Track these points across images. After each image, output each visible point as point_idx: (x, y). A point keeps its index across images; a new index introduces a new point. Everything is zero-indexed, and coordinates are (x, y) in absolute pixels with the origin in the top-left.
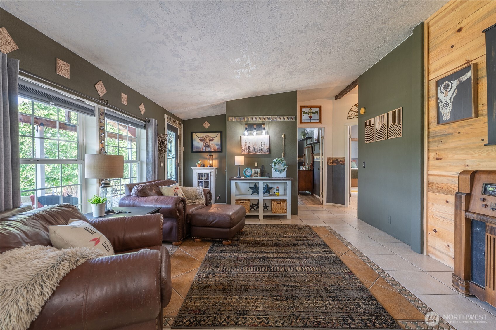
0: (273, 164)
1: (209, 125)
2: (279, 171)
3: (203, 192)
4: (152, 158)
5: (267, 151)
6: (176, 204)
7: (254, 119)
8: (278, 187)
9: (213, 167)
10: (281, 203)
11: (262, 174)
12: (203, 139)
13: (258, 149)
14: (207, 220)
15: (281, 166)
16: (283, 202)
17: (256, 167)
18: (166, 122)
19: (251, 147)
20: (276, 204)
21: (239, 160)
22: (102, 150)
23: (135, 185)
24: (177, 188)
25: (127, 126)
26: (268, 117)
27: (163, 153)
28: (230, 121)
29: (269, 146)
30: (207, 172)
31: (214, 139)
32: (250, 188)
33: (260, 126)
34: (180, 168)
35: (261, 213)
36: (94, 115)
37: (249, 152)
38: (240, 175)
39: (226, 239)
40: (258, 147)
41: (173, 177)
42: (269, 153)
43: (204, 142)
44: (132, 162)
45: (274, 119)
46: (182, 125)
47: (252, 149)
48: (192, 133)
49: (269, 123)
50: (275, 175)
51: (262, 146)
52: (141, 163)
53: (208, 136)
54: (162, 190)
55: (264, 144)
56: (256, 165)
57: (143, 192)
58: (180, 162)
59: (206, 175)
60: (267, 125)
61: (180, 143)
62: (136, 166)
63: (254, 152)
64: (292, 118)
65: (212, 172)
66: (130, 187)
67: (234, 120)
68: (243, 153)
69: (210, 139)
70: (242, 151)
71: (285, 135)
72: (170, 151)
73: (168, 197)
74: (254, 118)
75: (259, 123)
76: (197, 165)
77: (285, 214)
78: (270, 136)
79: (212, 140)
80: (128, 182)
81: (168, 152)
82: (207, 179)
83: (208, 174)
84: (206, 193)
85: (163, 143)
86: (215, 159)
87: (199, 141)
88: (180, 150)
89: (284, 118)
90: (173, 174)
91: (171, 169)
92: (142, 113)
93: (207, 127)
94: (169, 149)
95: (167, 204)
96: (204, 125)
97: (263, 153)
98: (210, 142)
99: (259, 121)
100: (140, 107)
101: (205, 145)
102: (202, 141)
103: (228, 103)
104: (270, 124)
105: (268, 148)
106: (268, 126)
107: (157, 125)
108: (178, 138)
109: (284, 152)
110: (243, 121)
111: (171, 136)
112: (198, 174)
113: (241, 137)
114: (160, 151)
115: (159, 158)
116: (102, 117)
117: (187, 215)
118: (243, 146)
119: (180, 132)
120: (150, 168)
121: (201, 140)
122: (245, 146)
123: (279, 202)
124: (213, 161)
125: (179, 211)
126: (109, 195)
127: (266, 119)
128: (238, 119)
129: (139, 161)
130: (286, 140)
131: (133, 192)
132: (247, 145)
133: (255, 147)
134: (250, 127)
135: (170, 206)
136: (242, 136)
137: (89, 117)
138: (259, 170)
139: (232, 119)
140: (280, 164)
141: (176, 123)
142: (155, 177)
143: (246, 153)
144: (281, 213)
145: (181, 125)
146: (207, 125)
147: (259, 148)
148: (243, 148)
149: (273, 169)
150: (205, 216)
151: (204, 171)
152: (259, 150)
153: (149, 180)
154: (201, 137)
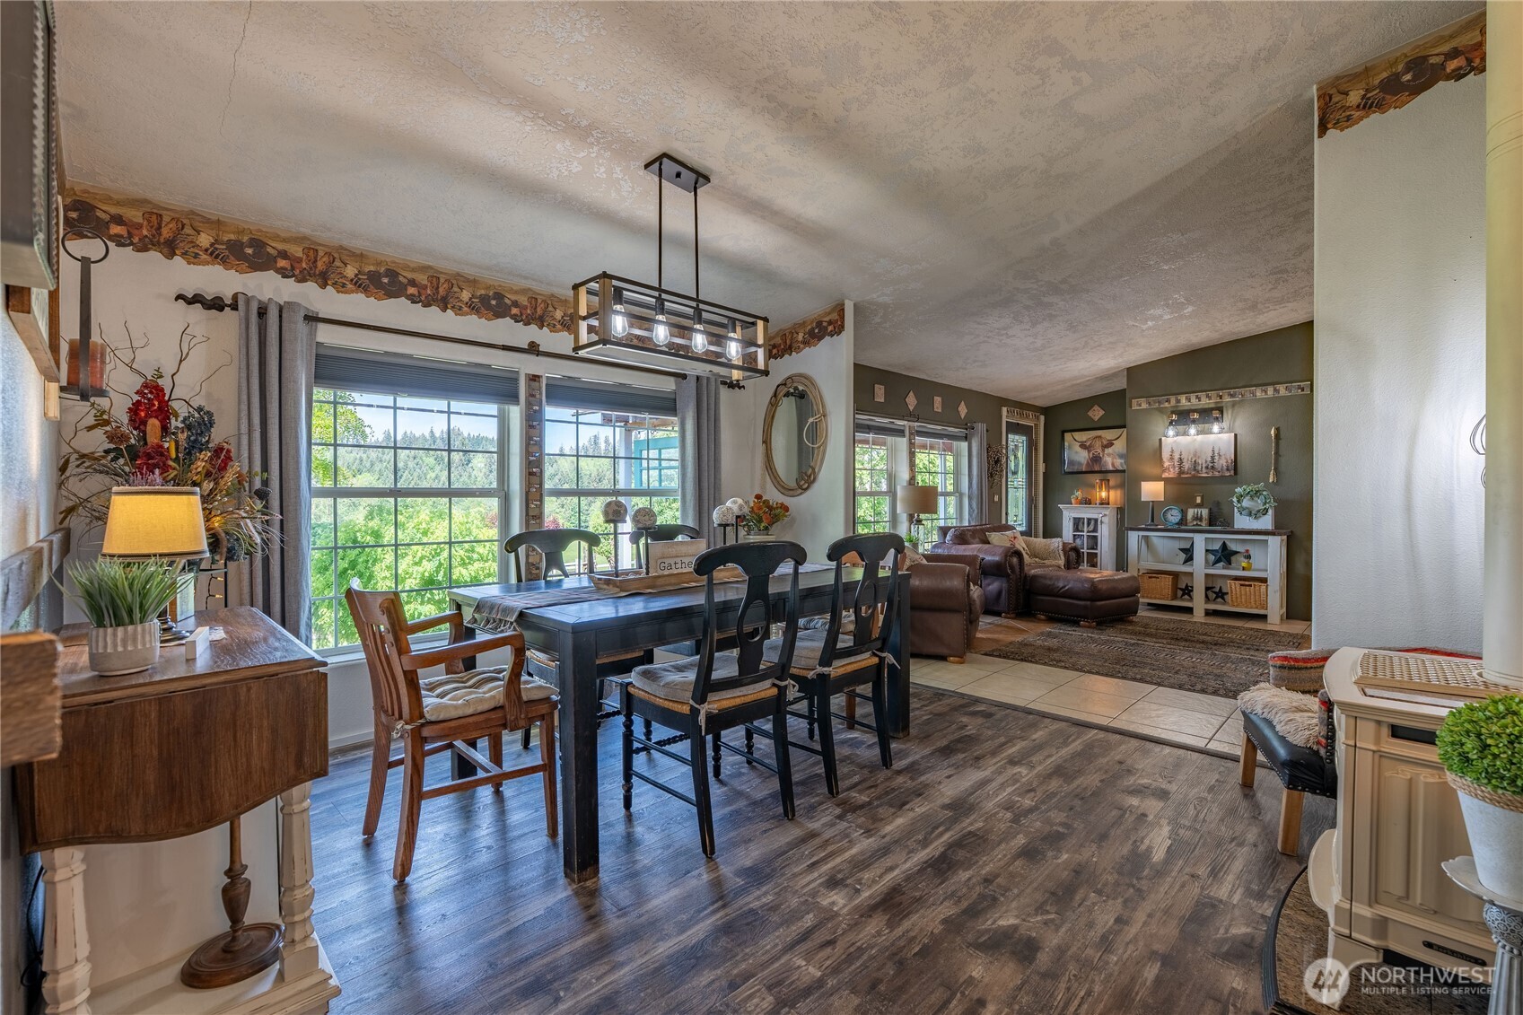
0: (1235, 499)
1: (1102, 413)
2: (1250, 514)
3: (1061, 547)
4: (978, 487)
5: (1228, 470)
6: (1006, 556)
7: (1194, 400)
8: (1247, 551)
9: (1108, 504)
10: (1250, 586)
11: (1212, 521)
12: (1088, 444)
13: (1204, 466)
14: (1054, 584)
15: (1257, 502)
16: (1256, 584)
17: (1199, 506)
18: (1004, 420)
19: (1185, 460)
20: (1238, 587)
21: (1152, 490)
22: (912, 479)
23: (951, 528)
24: (1015, 538)
25: (941, 441)
26: (1232, 391)
27: (996, 477)
28: (1135, 407)
29: (1233, 457)
30: (1095, 516)
31: (1112, 444)
32: (1181, 550)
33: (1208, 415)
34: (1035, 507)
35: (1199, 603)
36: (904, 436)
37: (1181, 472)
38: (1153, 520)
39: (1085, 617)
40: (1203, 460)
41: (1020, 523)
42: (1232, 473)
43: (1089, 452)
44: (946, 494)
45: (1248, 395)
46: (1042, 418)
47: (1186, 466)
48: (1063, 432)
49: (1234, 405)
50: (1241, 522)
51: (1213, 457)
52: (961, 495)
53: (1100, 437)
54: (990, 539)
55: (1219, 454)
56: (1199, 500)
57: (962, 537)
58: (1036, 495)
59: (1093, 522)
60: (1227, 410)
61: (1036, 456)
62: (952, 500)
63: (1193, 473)
64: (1299, 387)
65: (1105, 515)
66: (944, 531)
67: (1144, 406)
68: (1165, 475)
69: (1105, 443)
70: (1164, 471)
71: (1278, 429)
72: (1015, 473)
73: (995, 546)
74: (1193, 397)
75: (1207, 406)
76: (1073, 501)
77: (1262, 612)
78: (1236, 435)
79: (1110, 444)
80: (942, 523)
81: (1010, 475)
82: (1095, 530)
83: (1096, 520)
84: (1068, 549)
85: (997, 461)
86: (1115, 487)
87: (1079, 449)
88: (1036, 471)
89: (1276, 391)
90: (1020, 517)
91: (1017, 506)
92: (963, 417)
93: (1096, 418)
94: (1013, 468)
95: (993, 555)
96: (1090, 413)
97: (1217, 474)
98: (1103, 451)
99: (1205, 402)
100: (960, 409)
101: (1091, 456)
102: (1085, 449)
103: (1130, 370)
104: (1236, 407)
105: (1230, 461)
106: (1230, 412)
107: (987, 431)
108: (1031, 446)
109: (1276, 469)
110: (1166, 405)
111: (1017, 442)
112: (1074, 518)
113: (1160, 440)
114: (991, 475)
115: (991, 487)
116: (912, 437)
117: (1026, 576)
118: (1165, 460)
119: (1037, 434)
120: (974, 506)
121: (1083, 446)
122: (1172, 458)
123: (1247, 583)
124: (1109, 491)
125: (1012, 567)
126: (921, 532)
127: (1226, 397)
128: (1155, 403)
129: (957, 491)
130: (1282, 443)
131: (948, 538)
132: (1177, 457)
133: (1195, 461)
134: (1183, 417)
135: (997, 558)
136: (1163, 438)
137: (899, 439)
138: (1205, 512)
139: (1138, 405)
140: (1256, 499)
141: (1027, 417)
142: (981, 520)
143: (1171, 474)
144: (1251, 608)
145: (1038, 418)
146: (1097, 413)
147: (1206, 462)
148: (1166, 464)
149: (1236, 509)
150: (1051, 579)
151: (1087, 513)
152: (1207, 468)
153: (973, 524)
154: (1084, 440)
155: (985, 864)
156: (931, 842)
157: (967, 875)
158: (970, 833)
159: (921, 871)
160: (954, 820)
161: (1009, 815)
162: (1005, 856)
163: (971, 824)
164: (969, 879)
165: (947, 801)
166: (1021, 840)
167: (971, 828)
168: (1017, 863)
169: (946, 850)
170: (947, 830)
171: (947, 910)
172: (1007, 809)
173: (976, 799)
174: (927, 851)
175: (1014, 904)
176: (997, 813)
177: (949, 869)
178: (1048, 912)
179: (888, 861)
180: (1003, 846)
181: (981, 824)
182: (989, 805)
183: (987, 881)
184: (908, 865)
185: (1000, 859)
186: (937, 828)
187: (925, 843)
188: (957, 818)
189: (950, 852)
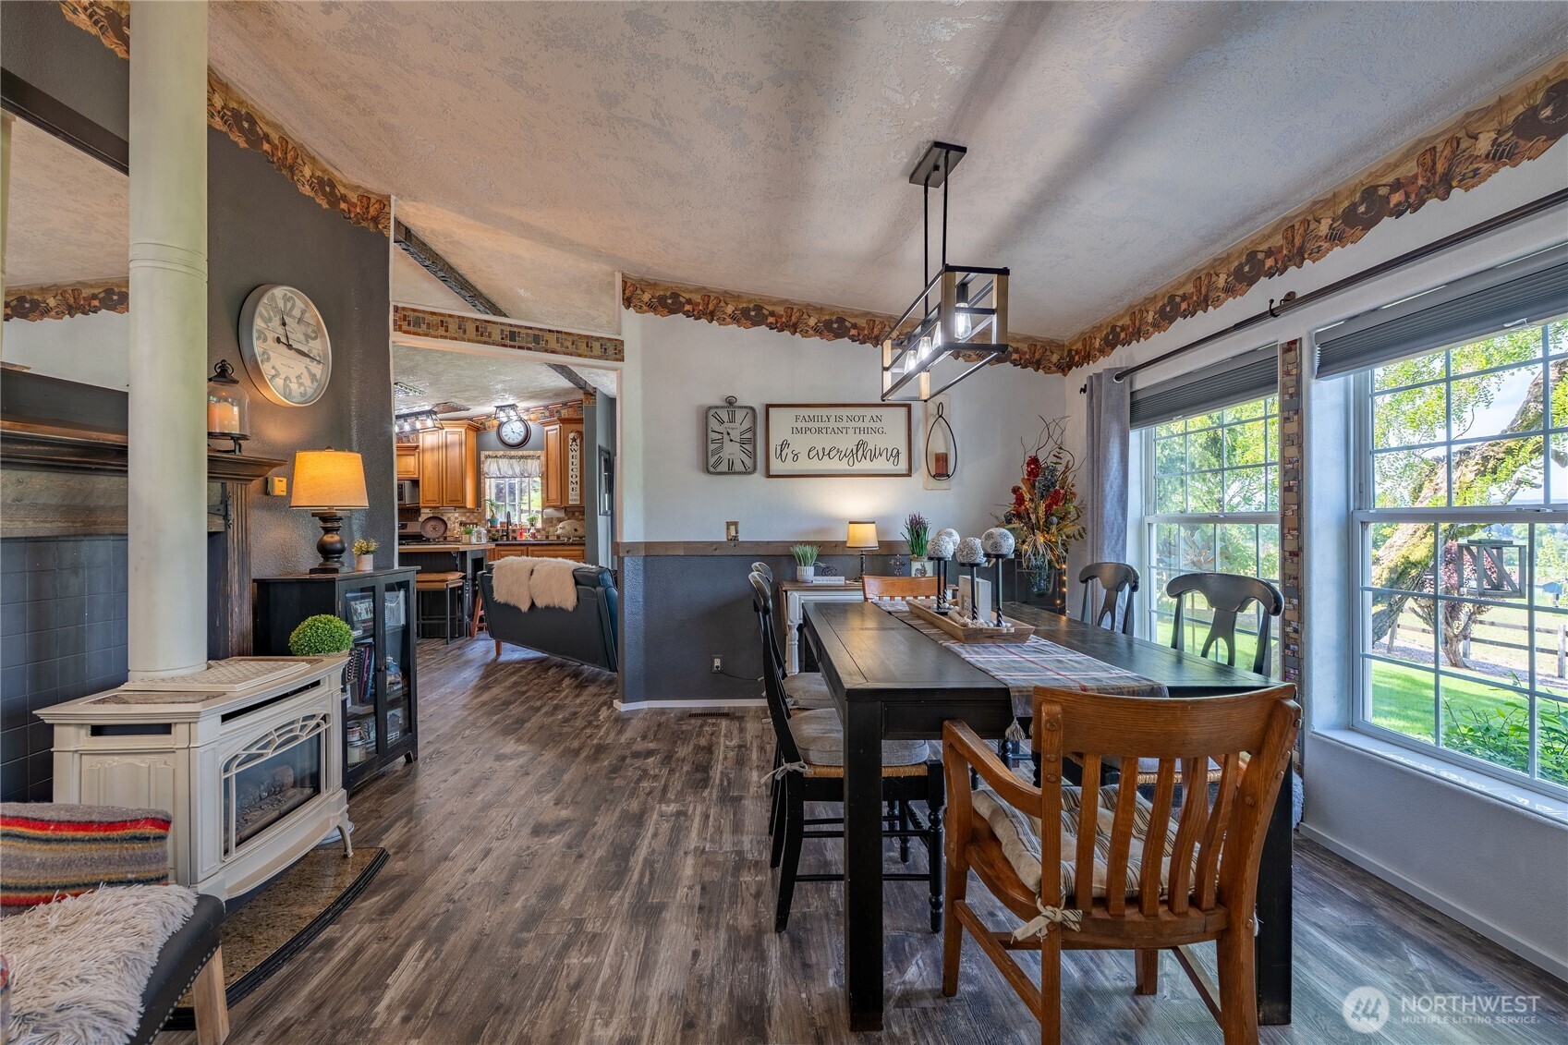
155: (589, 867)
156: (644, 865)
157: (598, 855)
158: (617, 889)
159: (633, 843)
160: (641, 895)
161: (589, 928)
162: (575, 881)
163: (622, 898)
164: (595, 852)
165: (667, 915)
166: (566, 902)
167: (620, 893)
168: (562, 879)
169: (627, 864)
170: (640, 882)
171: (598, 829)
172: (595, 935)
173: (637, 932)
174: (641, 859)
175: (554, 850)
176: (604, 924)
177: (614, 852)
178: (528, 855)
179: (662, 838)
180: (580, 890)
181: (612, 902)
182: (617, 932)
183: (580, 856)
184: (646, 842)
185: (578, 876)
186: (651, 880)
187: (648, 863)
188: (640, 899)
189: (623, 865)
